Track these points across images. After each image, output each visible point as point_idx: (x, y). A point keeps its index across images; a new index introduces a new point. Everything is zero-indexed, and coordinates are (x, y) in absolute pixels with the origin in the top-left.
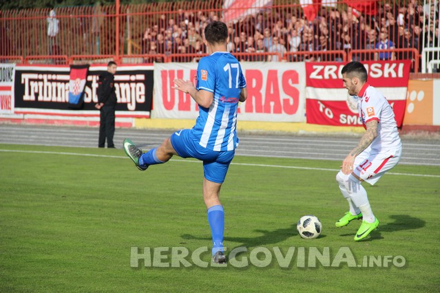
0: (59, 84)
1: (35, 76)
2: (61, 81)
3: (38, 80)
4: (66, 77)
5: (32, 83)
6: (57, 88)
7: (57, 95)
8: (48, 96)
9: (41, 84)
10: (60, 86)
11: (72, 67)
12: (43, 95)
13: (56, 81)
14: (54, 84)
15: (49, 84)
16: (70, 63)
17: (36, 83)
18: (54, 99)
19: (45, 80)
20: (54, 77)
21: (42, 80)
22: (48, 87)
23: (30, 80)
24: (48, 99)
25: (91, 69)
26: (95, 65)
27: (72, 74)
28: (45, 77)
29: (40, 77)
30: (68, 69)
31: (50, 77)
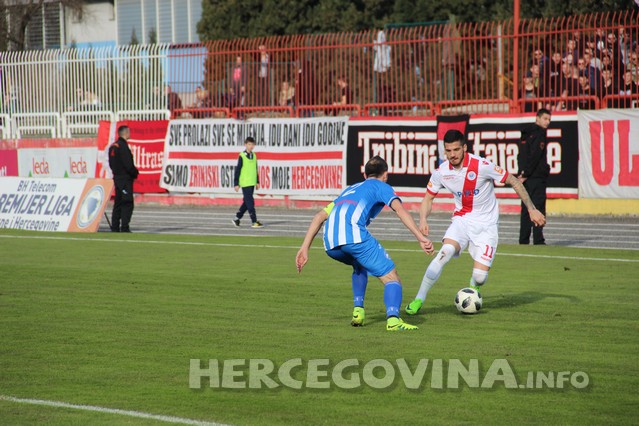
0: (419, 147)
1: (380, 135)
2: (423, 142)
3: (384, 141)
4: (432, 136)
5: (375, 146)
6: (415, 153)
7: (415, 165)
8: (400, 166)
9: (389, 147)
10: (421, 149)
11: (440, 119)
12: (393, 165)
13: (415, 142)
14: (411, 147)
15: (403, 147)
16: (437, 114)
17: (382, 145)
18: (411, 171)
19: (397, 141)
20: (411, 136)
21: (391, 141)
22: (400, 151)
23: (372, 141)
24: (402, 171)
25: (472, 121)
26: (478, 115)
27: (440, 130)
28: (396, 136)
29: (389, 136)
30: (433, 123)
31: (404, 135)
